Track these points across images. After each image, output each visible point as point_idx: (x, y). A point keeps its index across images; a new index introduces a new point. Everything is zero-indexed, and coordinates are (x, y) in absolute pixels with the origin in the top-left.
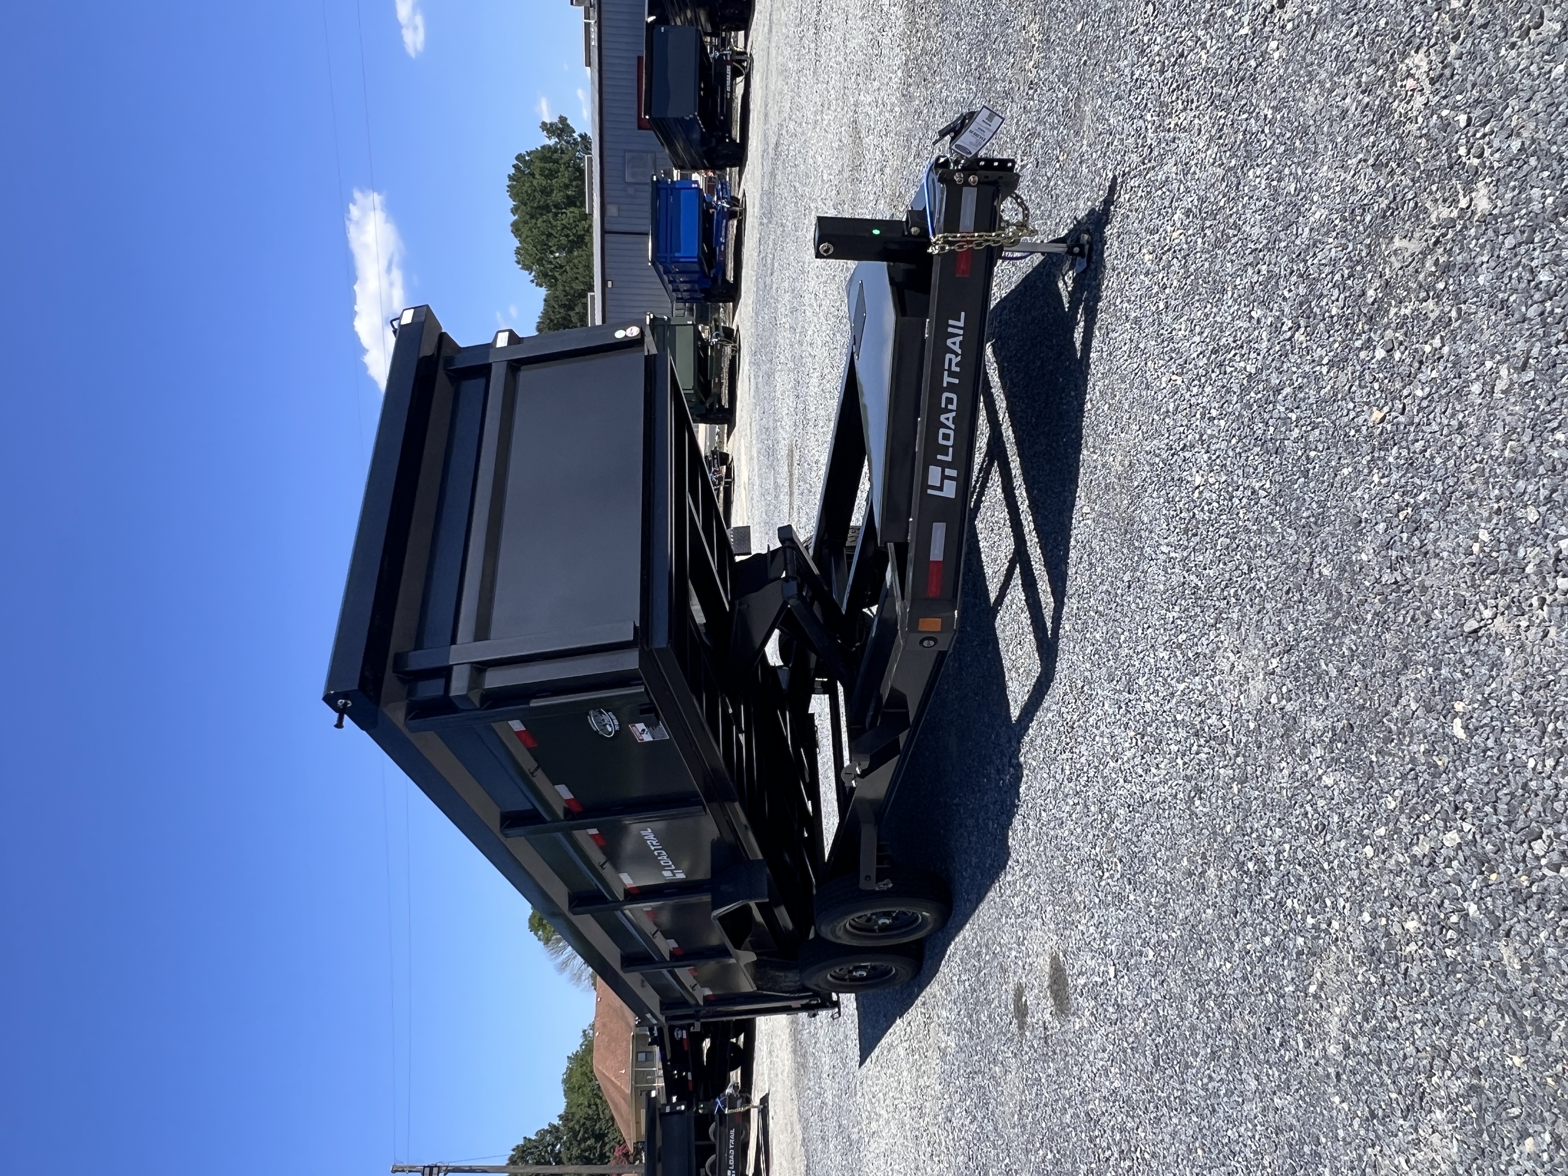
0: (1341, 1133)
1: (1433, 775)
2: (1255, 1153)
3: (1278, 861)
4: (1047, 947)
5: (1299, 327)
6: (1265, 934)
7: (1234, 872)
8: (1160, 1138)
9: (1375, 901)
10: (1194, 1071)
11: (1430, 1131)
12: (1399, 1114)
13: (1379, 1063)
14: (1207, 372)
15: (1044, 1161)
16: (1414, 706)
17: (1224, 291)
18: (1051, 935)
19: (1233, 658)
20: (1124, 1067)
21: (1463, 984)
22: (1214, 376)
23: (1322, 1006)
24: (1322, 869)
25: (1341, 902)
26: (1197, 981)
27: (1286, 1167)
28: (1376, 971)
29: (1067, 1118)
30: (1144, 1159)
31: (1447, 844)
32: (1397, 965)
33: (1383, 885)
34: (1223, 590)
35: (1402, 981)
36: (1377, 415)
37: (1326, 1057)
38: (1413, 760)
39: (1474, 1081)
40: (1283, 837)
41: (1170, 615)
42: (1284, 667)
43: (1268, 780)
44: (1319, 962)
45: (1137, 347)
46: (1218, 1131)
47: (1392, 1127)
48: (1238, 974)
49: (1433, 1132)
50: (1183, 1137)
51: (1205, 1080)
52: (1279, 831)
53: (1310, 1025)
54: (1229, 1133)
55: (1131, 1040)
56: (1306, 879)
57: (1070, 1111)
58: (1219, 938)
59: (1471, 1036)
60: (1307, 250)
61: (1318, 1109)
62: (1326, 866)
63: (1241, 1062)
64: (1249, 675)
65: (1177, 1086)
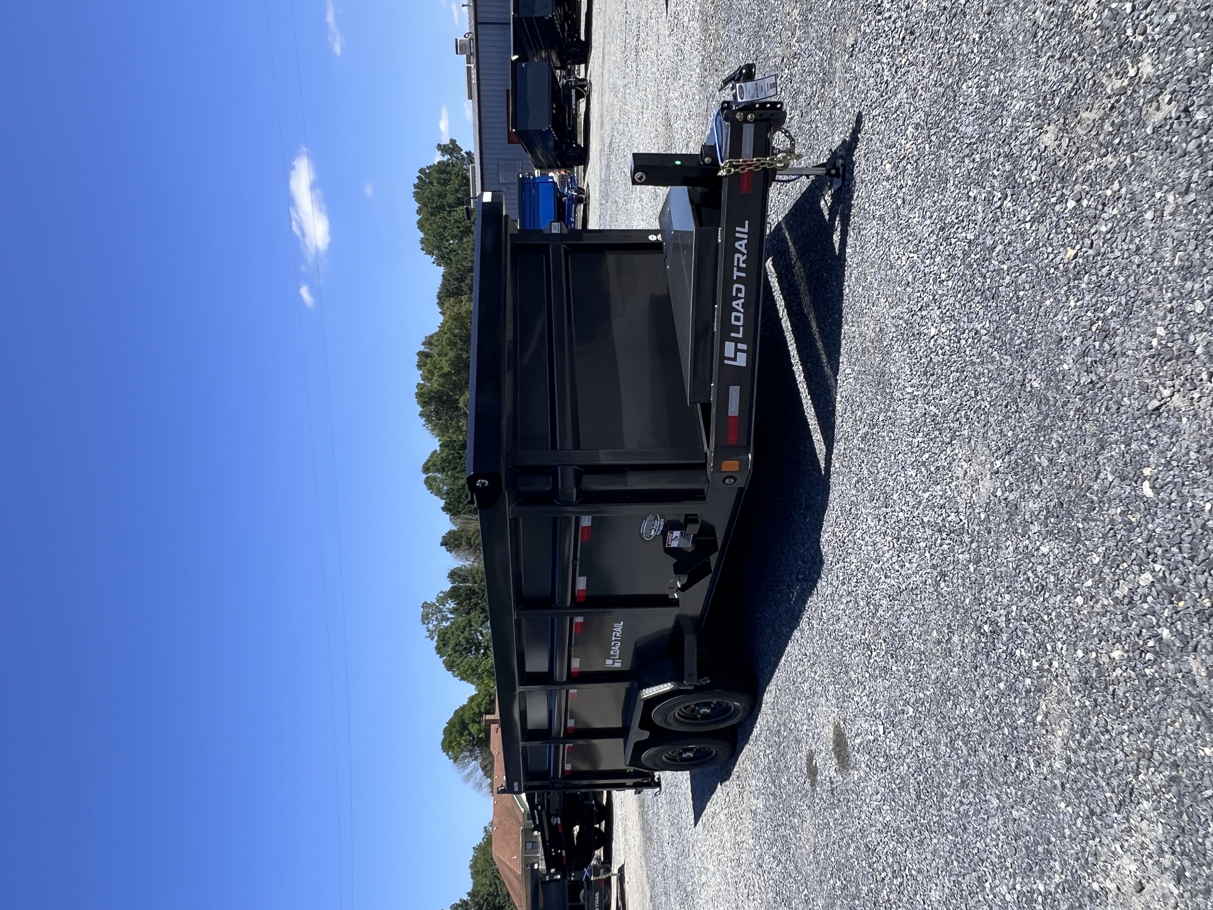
0: (1067, 832)
1: (1129, 531)
2: (1000, 857)
3: (1008, 620)
4: (830, 718)
5: (1007, 196)
6: (1000, 680)
7: (973, 636)
8: (924, 856)
9: (1087, 639)
10: (948, 799)
11: (1139, 819)
12: (1113, 809)
13: (1095, 770)
14: (937, 246)
15: (834, 888)
16: (1110, 478)
17: (947, 181)
18: (833, 708)
19: (965, 465)
20: (893, 803)
21: (1161, 694)
22: (942, 248)
23: (1047, 731)
24: (1043, 620)
25: (1059, 644)
26: (948, 726)
27: (1024, 865)
28: (1089, 696)
29: (851, 851)
30: (911, 875)
31: (1142, 583)
32: (1106, 688)
33: (1093, 625)
34: (956, 414)
35: (1111, 701)
36: (1071, 253)
37: (1052, 772)
38: (1112, 521)
39: (1174, 773)
40: (1012, 600)
41: (915, 440)
42: (1006, 465)
43: (997, 557)
44: (1043, 696)
45: (882, 238)
46: (969, 844)
47: (1108, 821)
48: (980, 716)
49: (1142, 820)
50: (942, 853)
51: (957, 805)
52: (1008, 597)
53: (1039, 748)
54: (978, 844)
55: (898, 782)
56: (1030, 631)
57: (853, 846)
58: (964, 690)
59: (1169, 736)
60: (1010, 136)
61: (1048, 816)
62: (1046, 618)
63: (985, 787)
64: (979, 477)
65: (936, 813)
